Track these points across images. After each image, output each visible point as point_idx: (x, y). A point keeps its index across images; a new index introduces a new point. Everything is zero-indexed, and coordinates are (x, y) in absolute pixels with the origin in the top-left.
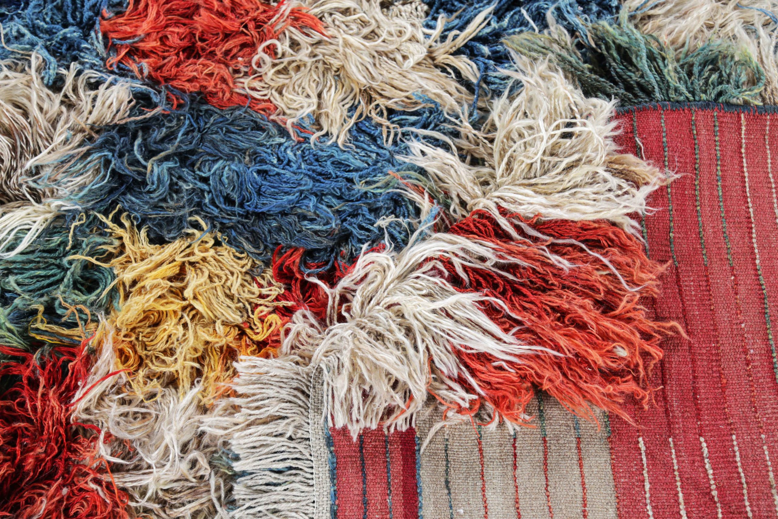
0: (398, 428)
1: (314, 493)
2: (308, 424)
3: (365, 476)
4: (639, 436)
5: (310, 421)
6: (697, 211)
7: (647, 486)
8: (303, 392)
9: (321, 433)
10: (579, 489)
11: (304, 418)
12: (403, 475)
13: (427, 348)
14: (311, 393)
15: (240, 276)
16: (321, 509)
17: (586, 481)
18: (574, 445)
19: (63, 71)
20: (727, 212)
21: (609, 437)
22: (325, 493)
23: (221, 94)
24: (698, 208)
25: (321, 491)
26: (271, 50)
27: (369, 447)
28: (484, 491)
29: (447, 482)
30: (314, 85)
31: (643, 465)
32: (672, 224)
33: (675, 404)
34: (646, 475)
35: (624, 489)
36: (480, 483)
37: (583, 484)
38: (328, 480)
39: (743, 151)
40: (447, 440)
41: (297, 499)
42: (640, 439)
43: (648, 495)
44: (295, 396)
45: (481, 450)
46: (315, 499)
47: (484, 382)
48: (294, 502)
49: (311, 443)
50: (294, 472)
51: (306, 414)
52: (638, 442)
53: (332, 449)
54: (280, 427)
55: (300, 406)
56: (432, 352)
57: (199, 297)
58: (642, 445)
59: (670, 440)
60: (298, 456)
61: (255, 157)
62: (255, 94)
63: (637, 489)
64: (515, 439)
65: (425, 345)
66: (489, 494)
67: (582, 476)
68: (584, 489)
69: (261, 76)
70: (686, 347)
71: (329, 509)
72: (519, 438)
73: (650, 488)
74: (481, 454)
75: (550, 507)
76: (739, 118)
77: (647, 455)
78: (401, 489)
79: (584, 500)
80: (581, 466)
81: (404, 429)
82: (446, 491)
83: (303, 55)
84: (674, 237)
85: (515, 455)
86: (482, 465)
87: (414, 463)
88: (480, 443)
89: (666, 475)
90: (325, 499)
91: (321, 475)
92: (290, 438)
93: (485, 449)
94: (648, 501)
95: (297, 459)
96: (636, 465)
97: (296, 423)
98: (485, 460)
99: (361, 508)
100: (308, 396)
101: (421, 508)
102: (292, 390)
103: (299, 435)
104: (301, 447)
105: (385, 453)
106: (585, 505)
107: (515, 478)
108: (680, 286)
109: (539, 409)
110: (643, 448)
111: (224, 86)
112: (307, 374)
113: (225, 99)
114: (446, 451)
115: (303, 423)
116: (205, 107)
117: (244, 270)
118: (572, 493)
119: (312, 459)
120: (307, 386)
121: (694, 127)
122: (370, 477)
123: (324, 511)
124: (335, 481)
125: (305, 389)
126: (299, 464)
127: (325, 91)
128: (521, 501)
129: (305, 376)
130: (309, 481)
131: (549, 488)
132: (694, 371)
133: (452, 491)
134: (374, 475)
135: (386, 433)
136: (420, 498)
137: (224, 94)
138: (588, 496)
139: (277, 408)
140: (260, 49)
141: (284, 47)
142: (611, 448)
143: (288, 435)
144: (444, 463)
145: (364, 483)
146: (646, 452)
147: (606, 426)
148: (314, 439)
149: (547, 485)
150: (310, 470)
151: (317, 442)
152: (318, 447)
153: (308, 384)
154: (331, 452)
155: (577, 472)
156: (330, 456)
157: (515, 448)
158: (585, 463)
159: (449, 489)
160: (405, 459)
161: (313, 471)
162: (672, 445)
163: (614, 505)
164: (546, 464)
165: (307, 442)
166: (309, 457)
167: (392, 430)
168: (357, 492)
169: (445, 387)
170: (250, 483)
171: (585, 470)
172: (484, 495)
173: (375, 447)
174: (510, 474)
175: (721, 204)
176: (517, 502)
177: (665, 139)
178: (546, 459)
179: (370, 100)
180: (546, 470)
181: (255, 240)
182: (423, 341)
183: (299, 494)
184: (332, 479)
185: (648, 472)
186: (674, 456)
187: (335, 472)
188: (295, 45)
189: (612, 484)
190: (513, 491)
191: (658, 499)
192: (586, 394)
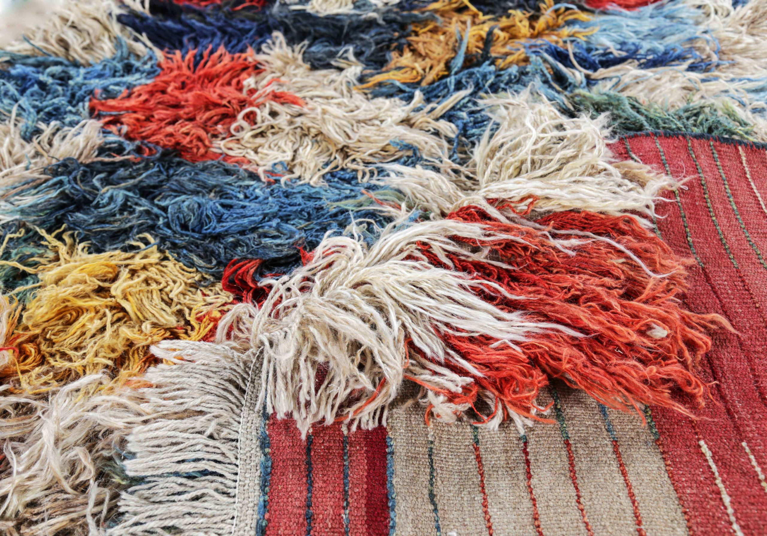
0: (363, 426)
1: (235, 506)
2: (239, 423)
3: (311, 484)
4: (699, 439)
5: (241, 420)
6: (713, 221)
7: (727, 500)
8: (237, 387)
9: (254, 433)
10: (627, 503)
11: (235, 416)
12: (366, 483)
13: (404, 326)
14: (248, 388)
15: (183, 284)
16: (243, 525)
17: (636, 492)
18: (610, 449)
19: (42, 126)
20: (746, 224)
21: (658, 440)
22: (251, 505)
23: (195, 150)
24: (714, 218)
25: (246, 501)
26: (251, 118)
27: (320, 447)
28: (485, 506)
29: (432, 496)
30: (290, 144)
31: (713, 473)
32: (688, 230)
33: (739, 405)
34: (721, 486)
35: (694, 502)
36: (479, 498)
37: (631, 495)
38: (257, 488)
39: (748, 176)
40: (432, 442)
41: (209, 513)
42: (702, 443)
43: (730, 511)
44: (225, 390)
45: (478, 458)
46: (236, 514)
47: (480, 364)
48: (204, 516)
49: (238, 444)
50: (210, 477)
51: (237, 411)
52: (700, 446)
53: (267, 450)
54: (199, 422)
55: (230, 402)
56: (410, 330)
57: (130, 297)
58: (705, 448)
59: (744, 444)
60: (219, 457)
61: (222, 194)
62: (231, 153)
63: (712, 503)
64: (526, 443)
65: (400, 322)
66: (493, 510)
67: (628, 485)
68: (634, 502)
69: (238, 140)
70: (735, 343)
71: (254, 525)
72: (532, 441)
73: (731, 502)
74: (480, 462)
75: (587, 524)
76: (737, 150)
77: (716, 462)
78: (363, 501)
79: (637, 516)
80: (624, 474)
81: (371, 426)
82: (431, 507)
83: (282, 121)
84: (693, 242)
85: (528, 462)
86: (482, 475)
87: (385, 467)
88: (477, 449)
89: (749, 486)
90: (250, 512)
91: (247, 482)
92: (211, 437)
93: (485, 456)
94: (733, 519)
95: (216, 461)
96: (703, 473)
97: (221, 420)
98: (486, 469)
99: (303, 525)
100: (243, 392)
101: (393, 527)
102: (222, 382)
103: (222, 435)
104: (225, 448)
105: (342, 457)
106: (639, 523)
107: (530, 489)
108: (711, 284)
109: (556, 408)
110: (708, 454)
111: (200, 144)
112: (245, 363)
113: (199, 154)
114: (430, 455)
115: (231, 421)
116: (177, 159)
117: (189, 281)
118: (616, 506)
119: (238, 462)
120: (244, 379)
121: (691, 152)
122: (318, 484)
123: (247, 528)
124: (267, 489)
125: (240, 382)
126: (218, 468)
127: (301, 149)
128: (543, 519)
129: (241, 364)
130: (230, 491)
131: (582, 500)
132: (753, 370)
133: (439, 507)
134: (324, 482)
135: (346, 432)
136: (392, 514)
137: (198, 149)
138: (643, 512)
139: (197, 401)
140: (240, 116)
141: (263, 114)
142: (663, 453)
143: (208, 433)
144: (428, 470)
145: (309, 491)
146: (713, 457)
147: (651, 428)
148: (243, 439)
149: (579, 497)
150: (234, 477)
151: (248, 442)
152: (248, 449)
153: (245, 376)
154: (265, 455)
155: (619, 480)
156: (263, 458)
157: (527, 454)
158: (630, 469)
159: (435, 504)
160: (371, 464)
161: (238, 478)
162: (748, 450)
163: (684, 523)
164: (572, 471)
165: (234, 443)
166: (234, 460)
167: (354, 428)
168: (297, 503)
169: (427, 372)
170: (146, 493)
171: (631, 478)
172: (486, 512)
173: (329, 448)
174: (523, 484)
175: (738, 217)
176: (536, 519)
177: (663, 158)
178: (572, 465)
179: (347, 156)
180: (574, 479)
181: (207, 256)
182: (398, 319)
183: (212, 506)
184: (263, 487)
185: (724, 482)
186: (754, 463)
187: (269, 478)
188: (274, 114)
189: (674, 495)
190: (530, 504)
191: (747, 515)
192: (621, 380)
